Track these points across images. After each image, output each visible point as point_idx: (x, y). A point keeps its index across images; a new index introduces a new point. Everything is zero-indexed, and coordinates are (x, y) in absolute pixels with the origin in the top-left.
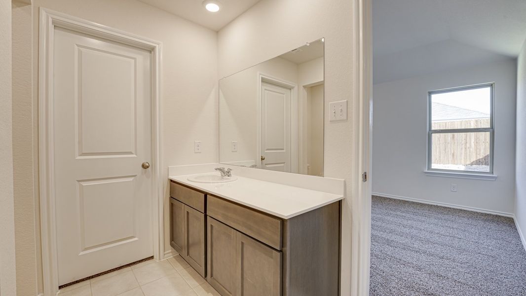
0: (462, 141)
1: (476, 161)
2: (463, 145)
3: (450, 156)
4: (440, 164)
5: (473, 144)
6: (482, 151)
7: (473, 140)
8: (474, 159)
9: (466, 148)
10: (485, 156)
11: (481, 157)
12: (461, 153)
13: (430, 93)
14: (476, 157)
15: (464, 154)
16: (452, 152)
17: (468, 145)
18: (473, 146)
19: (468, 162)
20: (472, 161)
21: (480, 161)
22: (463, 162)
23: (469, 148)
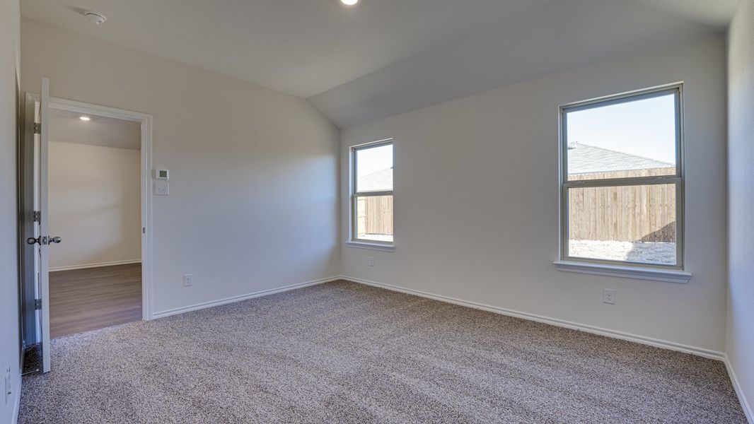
0: (628, 203)
1: (650, 235)
2: (631, 211)
3: (611, 228)
4: (596, 240)
5: (645, 208)
6: (659, 219)
7: (645, 202)
8: (646, 232)
9: (634, 215)
10: (662, 227)
11: (657, 229)
12: (627, 224)
13: (565, 110)
14: (650, 229)
15: (631, 224)
16: (614, 221)
17: (637, 210)
18: (645, 210)
19: (638, 238)
20: (644, 235)
21: (655, 236)
22: (630, 237)
23: (638, 214)
